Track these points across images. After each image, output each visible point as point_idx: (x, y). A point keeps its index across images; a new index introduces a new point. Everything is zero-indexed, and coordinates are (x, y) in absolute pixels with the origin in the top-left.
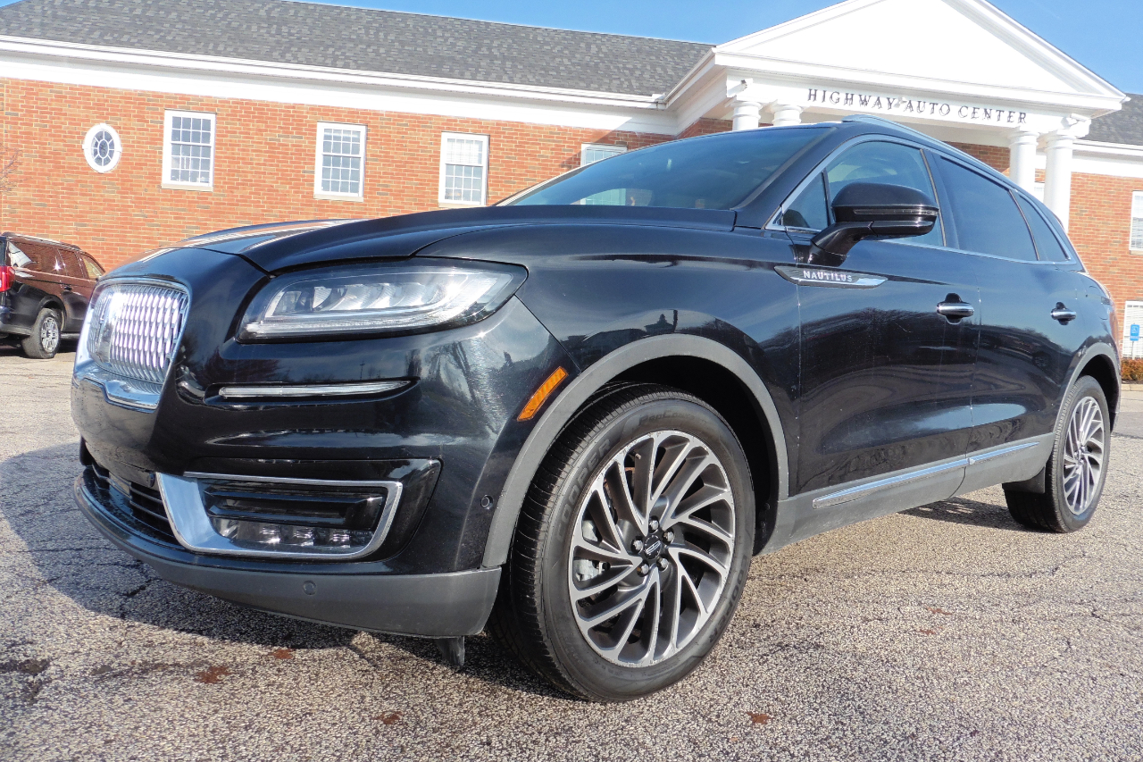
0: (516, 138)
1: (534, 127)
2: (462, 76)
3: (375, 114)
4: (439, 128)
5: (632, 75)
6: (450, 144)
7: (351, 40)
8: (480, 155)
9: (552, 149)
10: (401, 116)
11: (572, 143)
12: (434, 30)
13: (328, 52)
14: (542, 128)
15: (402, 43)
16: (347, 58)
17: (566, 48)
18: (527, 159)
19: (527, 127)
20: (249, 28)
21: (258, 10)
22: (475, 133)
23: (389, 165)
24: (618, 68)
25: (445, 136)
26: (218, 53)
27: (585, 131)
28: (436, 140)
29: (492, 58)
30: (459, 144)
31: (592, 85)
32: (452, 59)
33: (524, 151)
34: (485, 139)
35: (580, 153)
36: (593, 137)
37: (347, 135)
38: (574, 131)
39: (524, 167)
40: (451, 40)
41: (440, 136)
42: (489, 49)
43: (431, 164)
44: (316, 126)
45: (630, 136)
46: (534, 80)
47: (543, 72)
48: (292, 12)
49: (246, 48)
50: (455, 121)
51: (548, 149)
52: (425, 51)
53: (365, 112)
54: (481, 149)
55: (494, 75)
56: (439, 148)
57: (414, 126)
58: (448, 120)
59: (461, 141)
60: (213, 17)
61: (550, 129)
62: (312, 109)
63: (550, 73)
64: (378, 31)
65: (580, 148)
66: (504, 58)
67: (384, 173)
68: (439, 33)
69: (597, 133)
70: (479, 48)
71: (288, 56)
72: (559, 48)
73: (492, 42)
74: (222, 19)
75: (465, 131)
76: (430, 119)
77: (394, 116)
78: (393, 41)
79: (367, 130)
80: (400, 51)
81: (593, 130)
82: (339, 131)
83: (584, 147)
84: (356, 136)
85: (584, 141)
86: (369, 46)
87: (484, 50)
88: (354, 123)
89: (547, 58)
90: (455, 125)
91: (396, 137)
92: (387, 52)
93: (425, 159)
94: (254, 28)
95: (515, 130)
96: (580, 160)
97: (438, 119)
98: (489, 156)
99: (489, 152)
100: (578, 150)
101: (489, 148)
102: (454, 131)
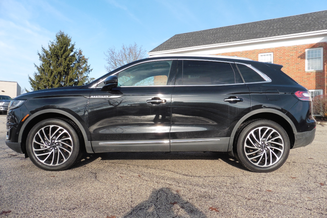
0: (282, 51)
1: (288, 47)
2: (263, 37)
3: (239, 52)
4: (257, 53)
5: (324, 23)
6: (262, 57)
7: (232, 34)
8: (271, 59)
9: (295, 53)
10: (246, 52)
11: (302, 49)
12: (257, 26)
13: (226, 39)
14: (291, 47)
15: (246, 32)
16: (231, 39)
17: (300, 20)
18: (286, 57)
19: (286, 47)
20: (207, 37)
21: (210, 32)
24: (319, 22)
25: (260, 55)
26: (199, 45)
27: (306, 45)
29: (273, 29)
30: (264, 56)
31: (307, 30)
32: (261, 33)
33: (285, 55)
34: (272, 53)
35: (305, 52)
36: (309, 46)
38: (302, 46)
39: (285, 60)
40: (261, 27)
41: (258, 55)
42: (273, 27)
45: (324, 43)
46: (286, 33)
47: (290, 30)
48: (218, 30)
49: (206, 42)
50: (262, 50)
51: (293, 53)
52: (253, 32)
53: (236, 52)
54: (271, 57)
55: (273, 34)
56: (258, 59)
57: (250, 54)
58: (260, 50)
60: (200, 36)
61: (293, 47)
62: (223, 54)
63: (292, 30)
64: (240, 29)
65: (305, 50)
66: (278, 28)
68: (258, 26)
69: (311, 45)
70: (270, 27)
71: (216, 42)
72: (297, 21)
73: (274, 24)
74: (202, 36)
75: (266, 52)
76: (255, 51)
77: (244, 52)
78: (244, 32)
80: (245, 34)
81: (310, 44)
83: (306, 50)
85: (306, 48)
86: (237, 34)
87: (271, 28)
89: (292, 25)
92: (242, 35)
94: (209, 37)
95: (282, 49)
96: (305, 54)
97: (257, 50)
98: (274, 58)
99: (273, 57)
100: (304, 51)
101: (273, 56)
102: (262, 53)
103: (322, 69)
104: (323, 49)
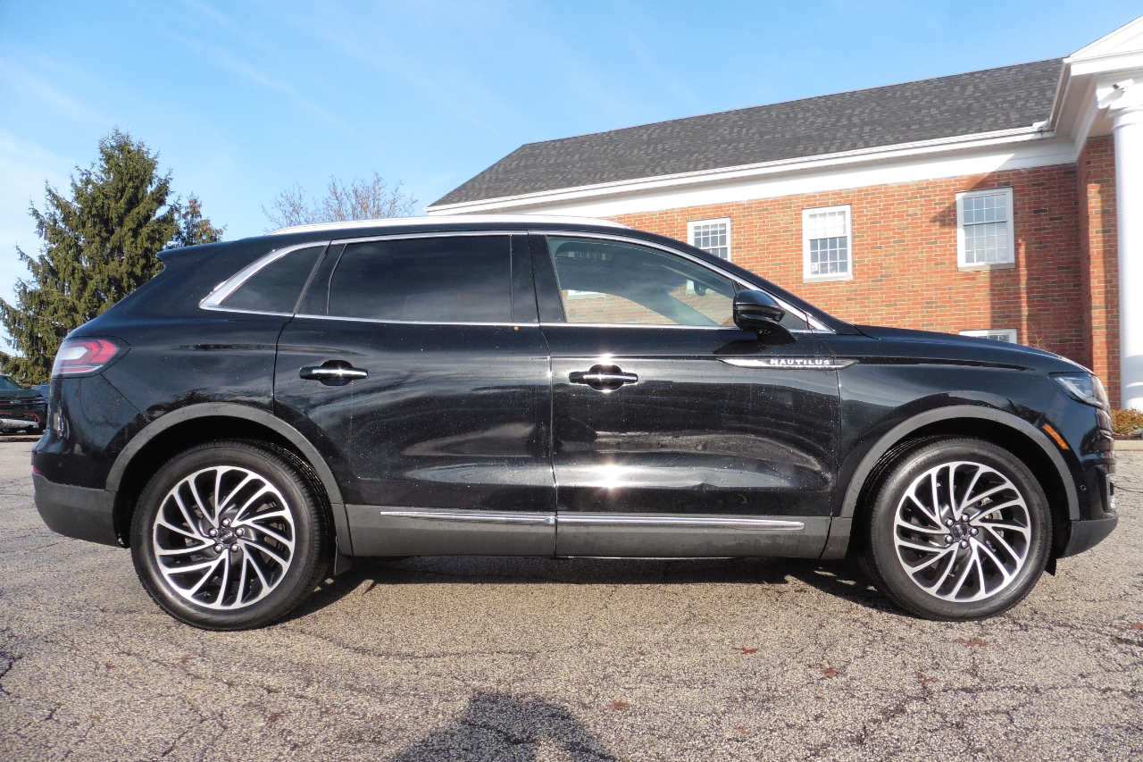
0: (880, 202)
1: (899, 187)
2: (815, 152)
3: (737, 205)
4: (799, 206)
5: (1012, 107)
6: (813, 219)
7: (716, 142)
8: (844, 226)
9: (922, 205)
10: (761, 202)
11: (944, 195)
12: (796, 115)
13: (692, 158)
14: (908, 186)
15: (762, 134)
16: (709, 159)
17: (936, 97)
18: (894, 221)
19: (892, 188)
20: (631, 153)
21: (641, 136)
22: (835, 204)
23: (753, 251)
24: (996, 104)
25: (806, 213)
26: (602, 181)
27: (958, 179)
28: (796, 218)
29: (852, 125)
30: (822, 218)
31: (960, 130)
32: (809, 138)
33: (890, 213)
34: (848, 208)
35: (955, 203)
36: (968, 184)
37: (715, 229)
38: (945, 182)
39: (890, 230)
40: (811, 119)
41: (801, 214)
42: (849, 119)
43: (793, 243)
44: (686, 226)
45: (1014, 174)
46: (892, 139)
47: (904, 128)
48: (669, 130)
49: (625, 171)
50: (815, 196)
51: (916, 206)
52: (783, 136)
53: (729, 205)
54: (845, 218)
55: (849, 144)
56: (801, 226)
57: (774, 209)
58: (807, 197)
59: (824, 214)
60: (605, 151)
61: (917, 185)
62: (682, 211)
63: (913, 127)
64: (742, 127)
65: (955, 198)
66: (864, 124)
67: (749, 259)
68: (800, 116)
69: (973, 178)
70: (838, 120)
71: (658, 169)
72: (928, 99)
73: (854, 110)
74: (612, 150)
75: (827, 205)
76: (789, 199)
77: (755, 203)
78: (753, 134)
79: (732, 221)
80: (758, 143)
81: (968, 176)
82: (707, 227)
83: (959, 197)
84: (723, 228)
85: (957, 191)
86: (729, 145)
87: (844, 121)
88: (720, 217)
89: (912, 113)
90: (815, 201)
91: (758, 222)
92: (746, 147)
93: (788, 239)
94: (635, 152)
95: (879, 193)
96: (955, 211)
97: (797, 199)
98: (853, 225)
99: (853, 221)
100: (952, 201)
101: (853, 217)
102: (814, 206)
103: (1012, 260)
104: (1014, 192)
